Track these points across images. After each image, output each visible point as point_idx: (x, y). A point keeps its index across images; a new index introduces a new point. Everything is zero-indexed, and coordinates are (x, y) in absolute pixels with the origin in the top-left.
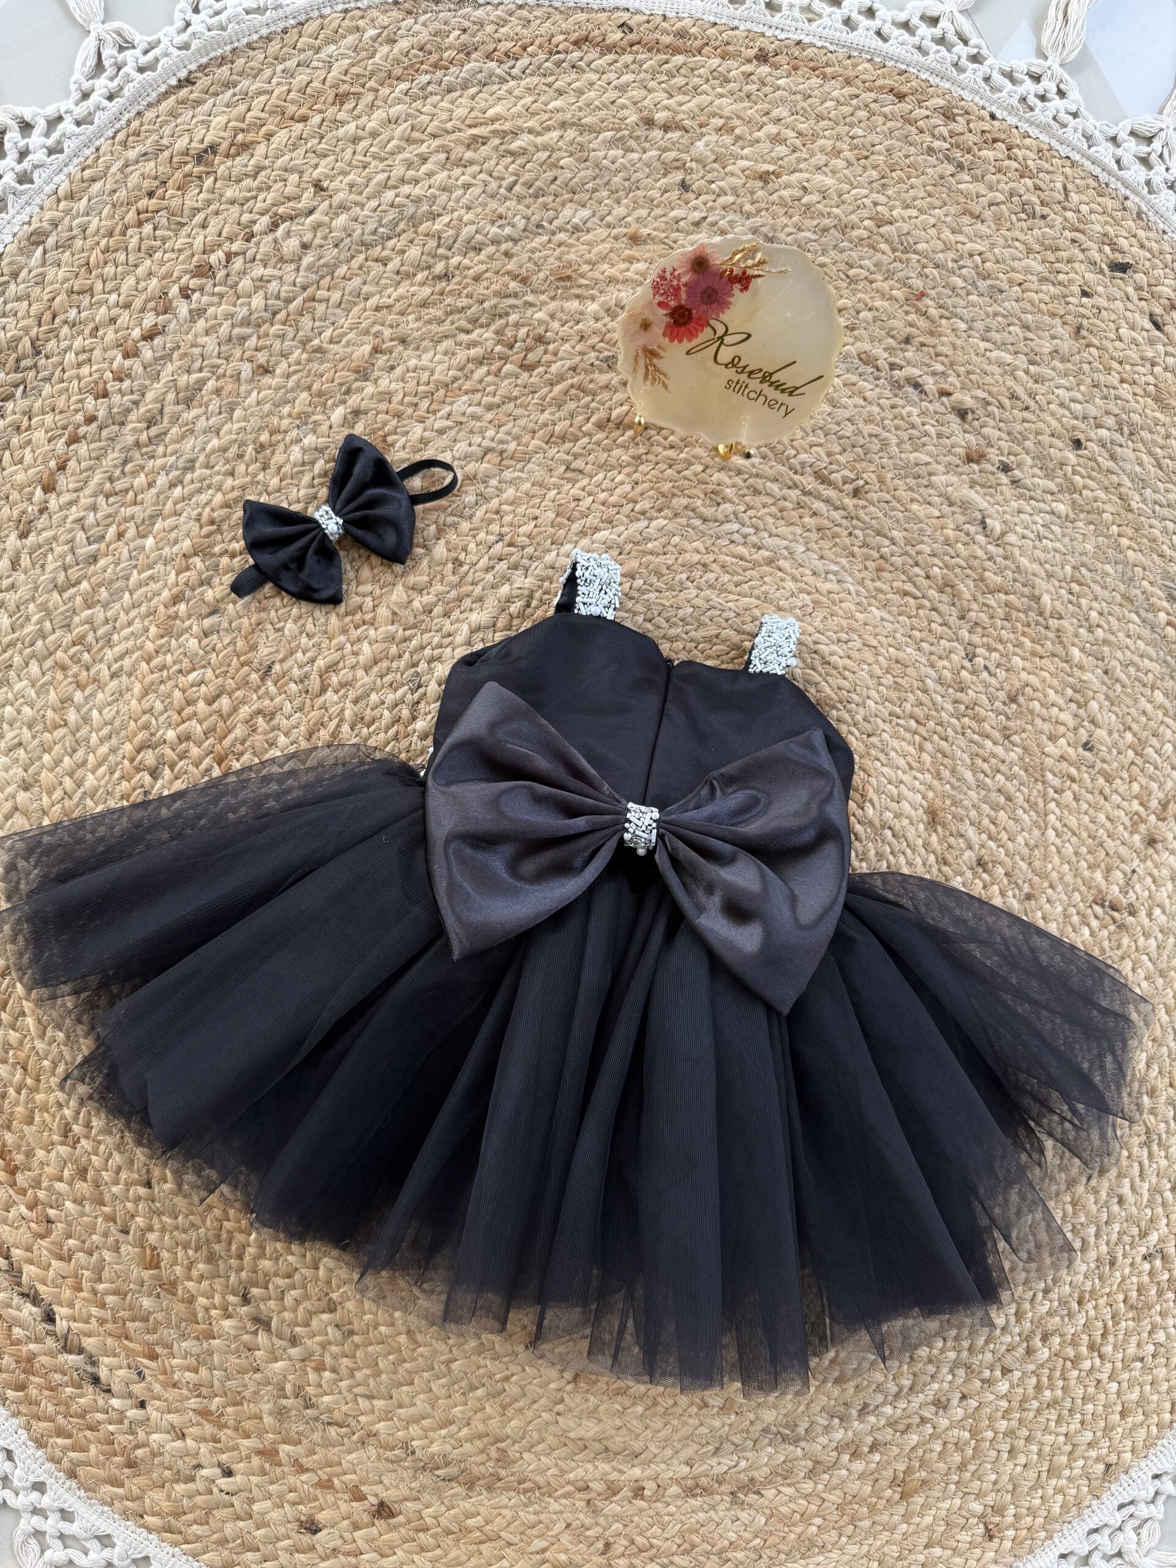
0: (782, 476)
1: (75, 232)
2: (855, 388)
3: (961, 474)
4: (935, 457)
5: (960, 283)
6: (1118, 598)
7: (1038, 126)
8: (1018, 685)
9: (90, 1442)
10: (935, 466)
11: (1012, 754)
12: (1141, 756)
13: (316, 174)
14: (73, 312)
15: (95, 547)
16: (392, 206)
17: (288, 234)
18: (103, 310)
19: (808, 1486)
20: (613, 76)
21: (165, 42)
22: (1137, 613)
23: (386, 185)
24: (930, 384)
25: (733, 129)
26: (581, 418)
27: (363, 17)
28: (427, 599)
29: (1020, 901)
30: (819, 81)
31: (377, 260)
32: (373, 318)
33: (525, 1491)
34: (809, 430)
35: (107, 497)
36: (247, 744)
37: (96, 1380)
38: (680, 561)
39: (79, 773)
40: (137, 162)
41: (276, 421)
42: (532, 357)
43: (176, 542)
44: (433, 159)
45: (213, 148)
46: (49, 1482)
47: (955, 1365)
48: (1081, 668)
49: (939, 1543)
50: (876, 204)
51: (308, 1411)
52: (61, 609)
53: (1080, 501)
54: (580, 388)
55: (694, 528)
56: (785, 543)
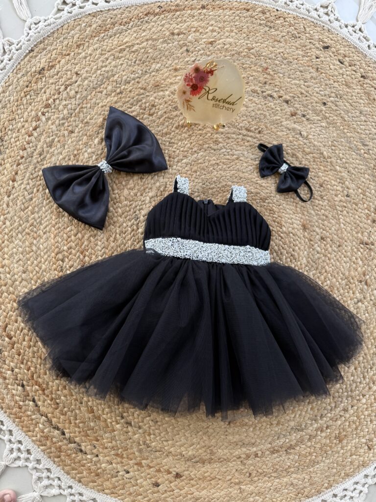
0: (235, 132)
1: (7, 102)
2: (252, 101)
3: (290, 120)
4: (282, 117)
5: (278, 62)
6: (347, 148)
7: (292, 10)
8: (322, 181)
9: (83, 470)
10: (282, 119)
11: (325, 203)
12: (365, 195)
13: (75, 70)
14: (11, 126)
15: (31, 195)
16: (100, 75)
17: (71, 90)
18: (20, 124)
19: (309, 444)
20: (159, 22)
21: (23, 40)
22: (354, 152)
23: (97, 69)
24: (275, 95)
25: (199, 31)
26: (170, 127)
27: (80, 21)
28: (134, 191)
29: (337, 248)
30: (222, 11)
31: (99, 92)
32: (101, 110)
33: (221, 462)
34: (241, 116)
35: (32, 180)
36: (89, 246)
37: (81, 451)
38: (210, 164)
39: (40, 265)
40: (21, 78)
41: (78, 146)
42: (152, 112)
44: (110, 58)
45: (43, 69)
46: (73, 485)
47: (347, 397)
48: (340, 172)
49: (354, 454)
50: (247, 44)
51: (149, 448)
52: (25, 216)
53: (329, 121)
54: (168, 118)
55: (212, 153)
56: (241, 152)
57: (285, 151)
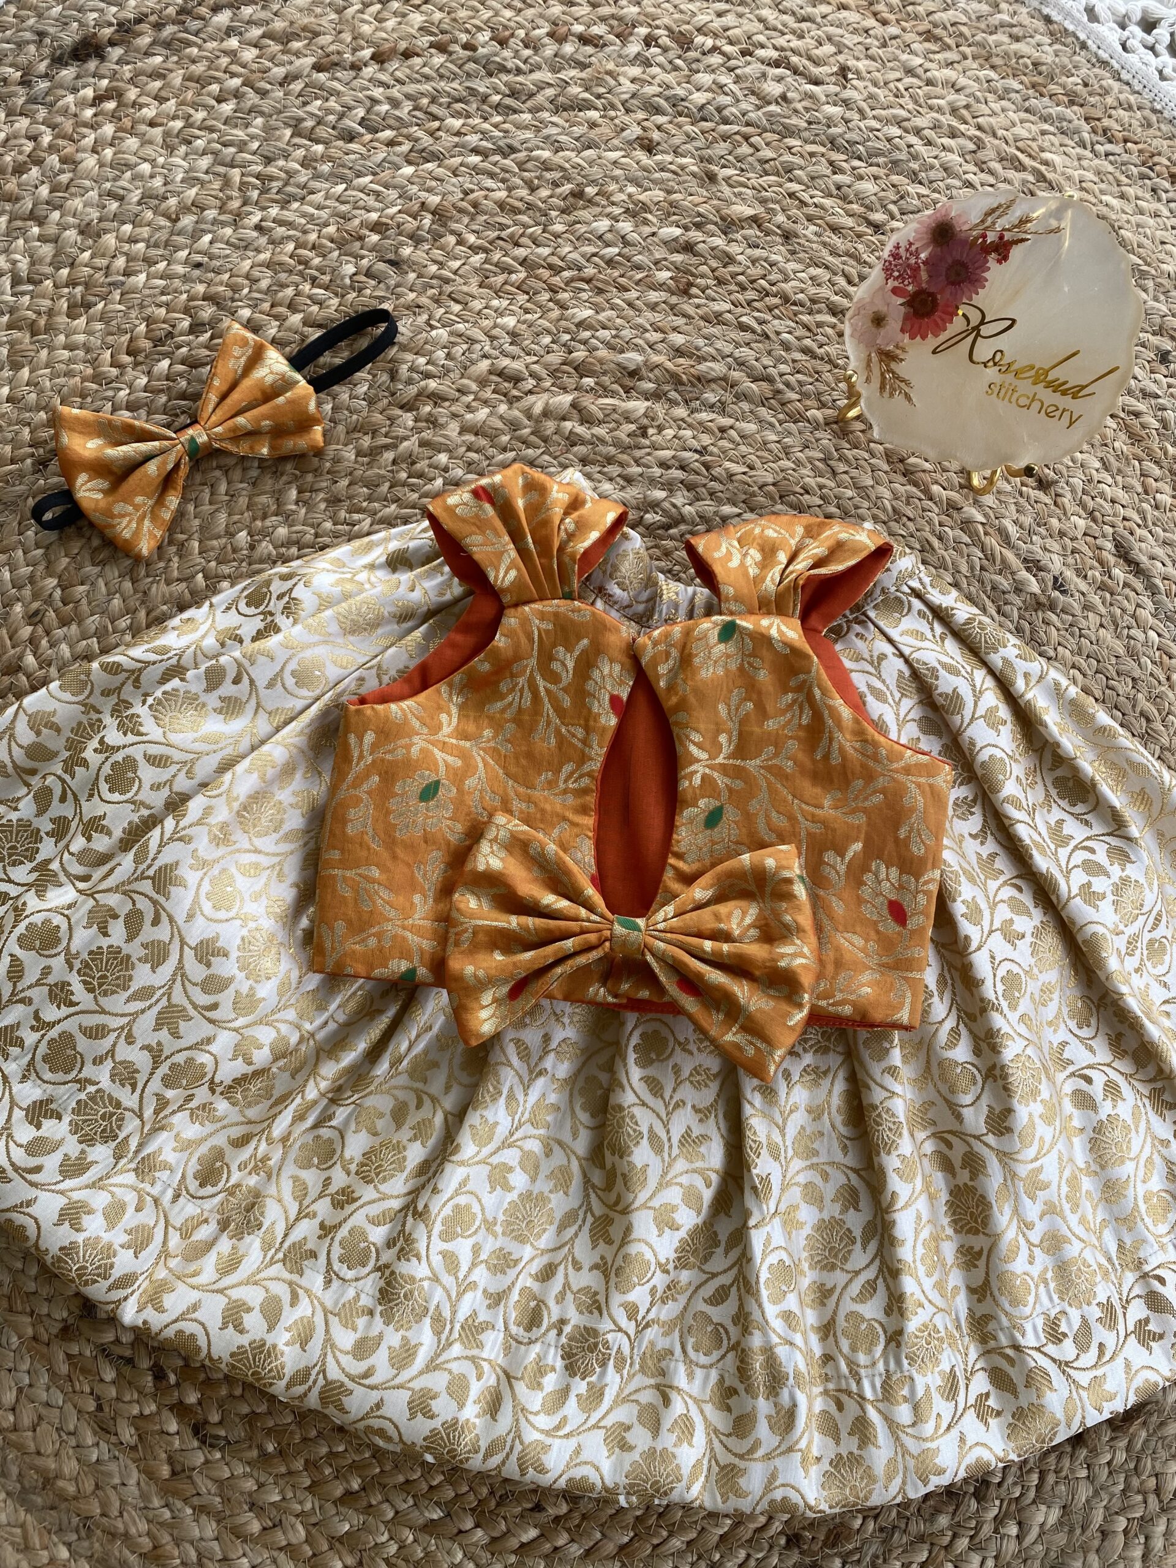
13: (851, 63)
15: (362, 130)
16: (889, 140)
17: (780, 79)
23: (899, 122)
28: (582, 431)
31: (831, 163)
32: (780, 198)
35: (416, 108)
39: (138, 265)
41: (613, 187)
43: (429, 190)
44: (961, 141)
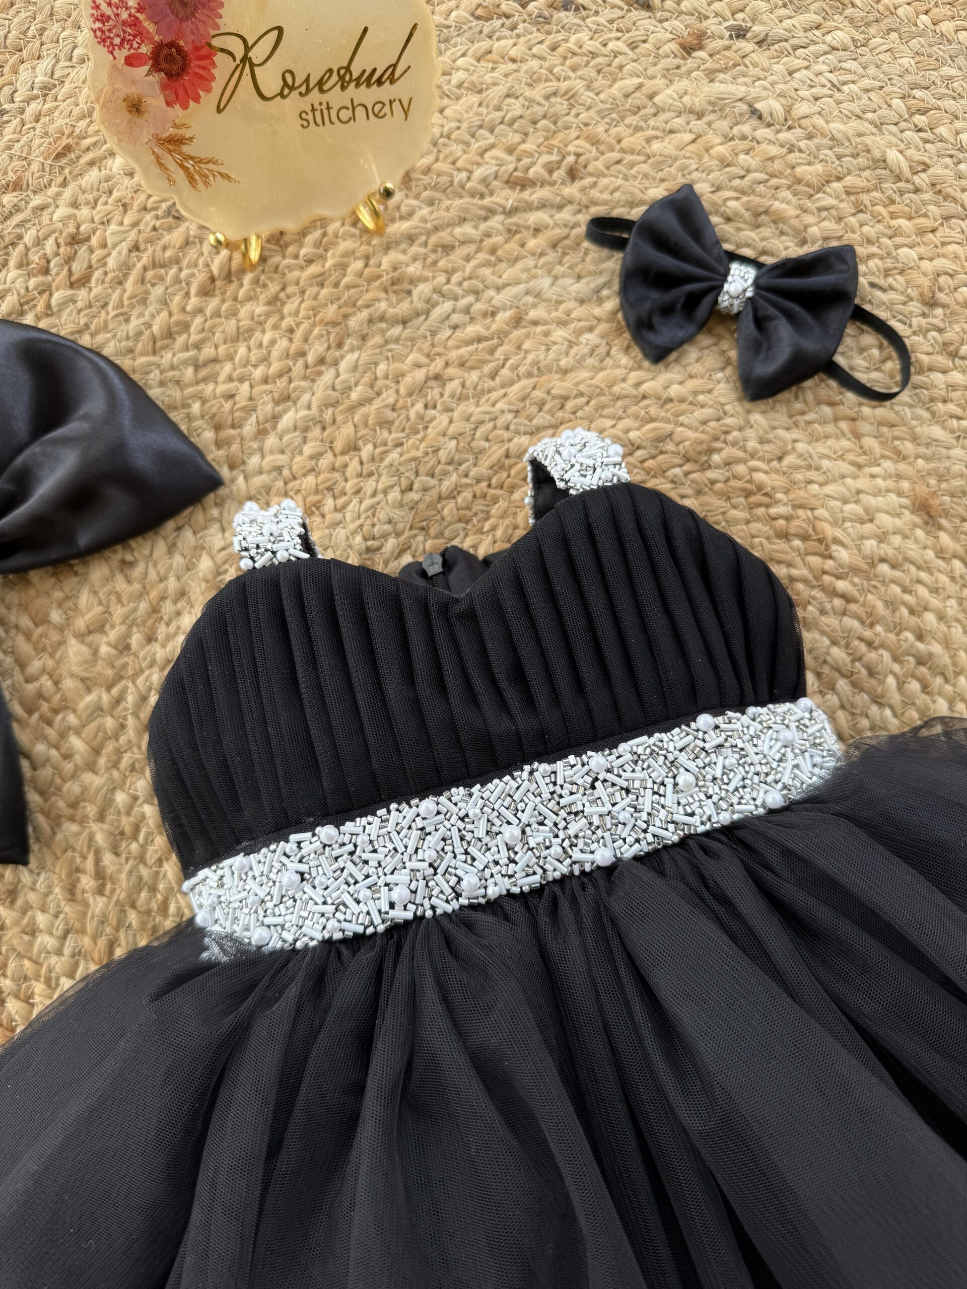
0: (466, 210)
2: (494, 56)
3: (689, 72)
4: (644, 73)
8: (926, 282)
10: (649, 83)
26: (177, 298)
34: (467, 137)
38: (403, 391)
42: (78, 267)
53: (857, 13)
54: (155, 264)
55: (397, 340)
56: (522, 287)
57: (717, 213)
